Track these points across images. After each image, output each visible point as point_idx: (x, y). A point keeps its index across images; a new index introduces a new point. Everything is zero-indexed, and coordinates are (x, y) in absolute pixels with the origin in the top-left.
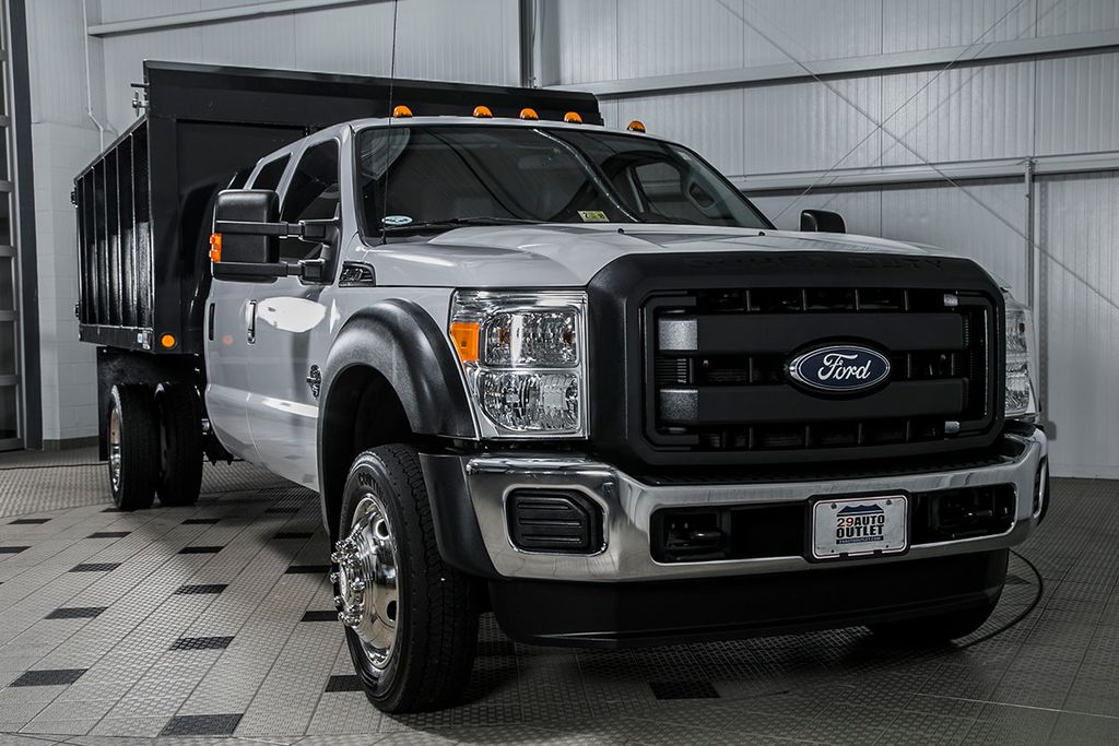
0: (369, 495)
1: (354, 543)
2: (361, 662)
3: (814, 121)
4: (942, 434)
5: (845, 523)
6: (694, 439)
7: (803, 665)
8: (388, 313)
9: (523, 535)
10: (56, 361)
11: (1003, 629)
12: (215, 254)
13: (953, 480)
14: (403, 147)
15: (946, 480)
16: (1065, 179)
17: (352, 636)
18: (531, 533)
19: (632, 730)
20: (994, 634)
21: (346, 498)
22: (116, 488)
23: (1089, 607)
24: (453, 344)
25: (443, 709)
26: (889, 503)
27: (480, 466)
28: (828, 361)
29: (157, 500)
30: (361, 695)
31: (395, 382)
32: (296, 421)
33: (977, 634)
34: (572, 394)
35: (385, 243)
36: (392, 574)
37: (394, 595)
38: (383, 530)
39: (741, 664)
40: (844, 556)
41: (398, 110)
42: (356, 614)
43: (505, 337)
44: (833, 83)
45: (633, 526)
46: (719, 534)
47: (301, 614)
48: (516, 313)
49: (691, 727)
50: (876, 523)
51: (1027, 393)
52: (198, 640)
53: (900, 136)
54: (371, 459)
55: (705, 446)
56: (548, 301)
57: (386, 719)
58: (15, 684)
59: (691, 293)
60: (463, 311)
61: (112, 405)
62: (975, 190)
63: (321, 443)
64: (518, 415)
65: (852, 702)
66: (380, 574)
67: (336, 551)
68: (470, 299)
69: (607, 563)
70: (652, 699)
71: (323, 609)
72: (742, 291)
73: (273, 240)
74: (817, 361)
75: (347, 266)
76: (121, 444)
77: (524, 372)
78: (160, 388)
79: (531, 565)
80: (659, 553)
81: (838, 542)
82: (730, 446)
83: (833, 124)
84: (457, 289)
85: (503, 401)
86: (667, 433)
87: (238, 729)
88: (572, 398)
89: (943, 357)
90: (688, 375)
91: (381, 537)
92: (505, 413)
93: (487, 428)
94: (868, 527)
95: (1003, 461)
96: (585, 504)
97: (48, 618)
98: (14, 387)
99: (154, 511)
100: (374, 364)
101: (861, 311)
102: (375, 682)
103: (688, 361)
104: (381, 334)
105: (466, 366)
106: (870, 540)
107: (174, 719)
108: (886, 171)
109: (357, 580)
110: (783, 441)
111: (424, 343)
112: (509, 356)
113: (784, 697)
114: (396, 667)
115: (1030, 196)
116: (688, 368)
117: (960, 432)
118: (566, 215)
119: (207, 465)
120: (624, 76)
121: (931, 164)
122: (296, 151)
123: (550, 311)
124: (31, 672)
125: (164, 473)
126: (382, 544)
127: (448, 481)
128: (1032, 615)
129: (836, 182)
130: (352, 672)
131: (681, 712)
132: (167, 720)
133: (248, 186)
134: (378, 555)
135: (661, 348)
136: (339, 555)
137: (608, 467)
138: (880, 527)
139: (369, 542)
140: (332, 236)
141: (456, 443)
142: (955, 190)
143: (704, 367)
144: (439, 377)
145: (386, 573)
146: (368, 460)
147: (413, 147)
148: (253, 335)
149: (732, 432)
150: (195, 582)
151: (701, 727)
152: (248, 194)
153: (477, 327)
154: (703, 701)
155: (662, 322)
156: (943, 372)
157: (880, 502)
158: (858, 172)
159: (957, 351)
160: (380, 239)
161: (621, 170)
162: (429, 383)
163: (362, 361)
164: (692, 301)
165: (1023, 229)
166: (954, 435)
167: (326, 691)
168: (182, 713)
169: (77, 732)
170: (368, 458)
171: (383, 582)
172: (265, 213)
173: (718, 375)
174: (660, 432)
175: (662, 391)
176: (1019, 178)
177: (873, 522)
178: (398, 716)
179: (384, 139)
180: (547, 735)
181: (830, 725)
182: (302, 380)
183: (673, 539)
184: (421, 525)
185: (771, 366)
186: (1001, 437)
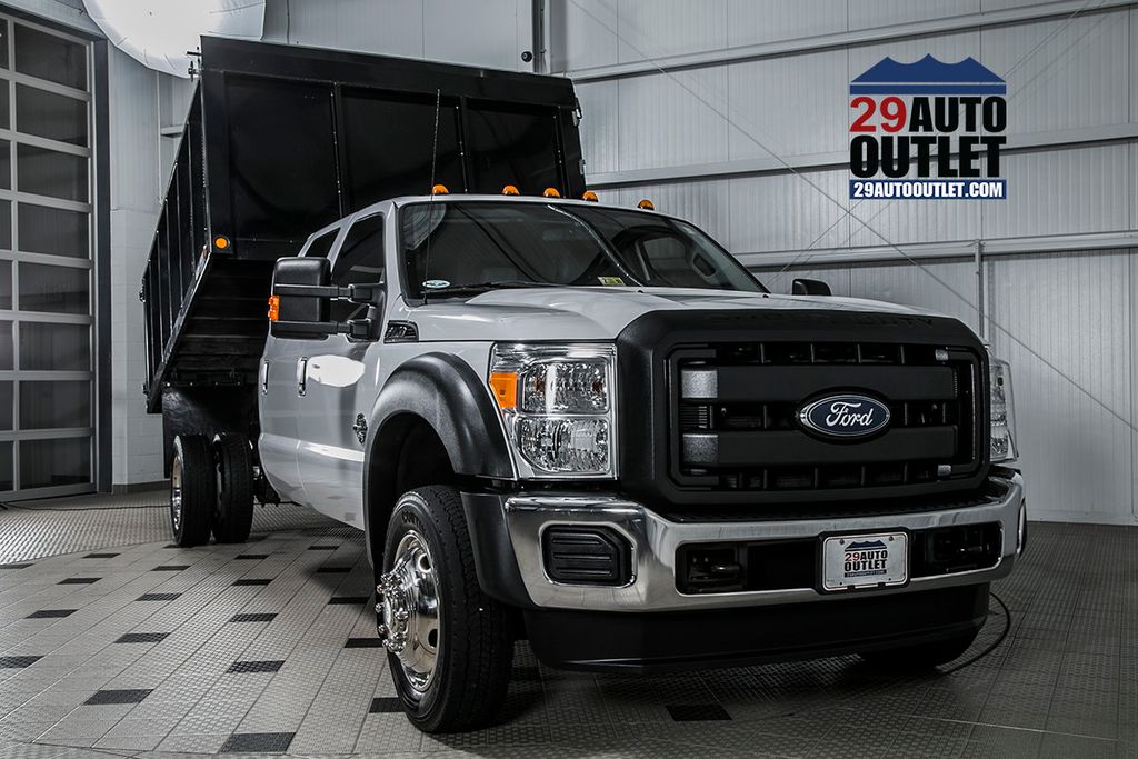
0: (412, 531)
1: (398, 576)
2: (403, 686)
3: (791, 208)
4: (935, 476)
5: (852, 558)
6: (715, 480)
7: (802, 690)
8: (431, 366)
9: (558, 568)
10: (126, 416)
11: (980, 657)
12: (273, 314)
13: (941, 519)
14: (439, 221)
15: (935, 519)
16: (1009, 259)
17: (394, 661)
18: (564, 566)
19: (653, 750)
20: (974, 660)
21: (390, 534)
22: (177, 527)
23: (1054, 637)
24: (492, 391)
25: (478, 729)
26: (891, 539)
27: (517, 504)
28: (835, 408)
29: (212, 538)
30: (402, 716)
31: (438, 429)
32: (343, 465)
33: (959, 661)
34: (602, 438)
35: (426, 304)
36: (434, 604)
37: (436, 624)
38: (425, 563)
39: (748, 688)
40: (851, 588)
41: (435, 189)
42: (400, 641)
43: (541, 386)
44: (807, 175)
45: (658, 561)
46: (737, 568)
47: (344, 641)
48: (550, 363)
49: (708, 748)
50: (880, 558)
51: (1006, 440)
52: (252, 663)
53: (865, 222)
54: (414, 499)
55: (723, 486)
56: (577, 352)
57: (426, 738)
58: (88, 703)
59: (711, 345)
60: (502, 363)
61: (175, 453)
62: (932, 268)
63: (367, 484)
64: (552, 459)
65: (854, 724)
66: (422, 605)
67: (381, 583)
68: (508, 351)
69: (633, 595)
70: (670, 720)
71: (363, 637)
72: (756, 345)
73: (325, 301)
74: (825, 410)
75: (391, 324)
76: (182, 488)
77: (557, 418)
78: (217, 438)
79: (565, 596)
80: (683, 585)
81: (846, 575)
82: (746, 487)
83: (808, 210)
84: (496, 342)
85: (538, 445)
86: (690, 474)
87: (291, 747)
88: (602, 442)
89: (935, 406)
90: (708, 421)
91: (422, 570)
92: (540, 456)
93: (524, 470)
94: (873, 561)
95: (989, 502)
96: (615, 540)
97: (118, 642)
98: (89, 437)
99: (210, 547)
100: (419, 411)
101: (864, 364)
102: (416, 704)
103: (708, 407)
104: (425, 385)
105: (505, 412)
106: (875, 573)
107: (233, 736)
108: (854, 251)
109: (401, 609)
110: (793, 482)
111: (465, 391)
112: (544, 403)
113: (791, 719)
114: (437, 690)
115: (980, 274)
116: (708, 415)
117: (951, 474)
118: (586, 279)
119: (257, 508)
120: (624, 168)
121: (893, 246)
122: (345, 225)
123: (581, 361)
124: (103, 692)
125: (219, 514)
126: (424, 577)
127: (487, 518)
128: (1004, 643)
129: (812, 260)
130: (394, 694)
131: (698, 733)
132: (226, 738)
133: (302, 254)
134: (420, 586)
135: (684, 396)
136: (384, 587)
137: (635, 505)
138: (883, 561)
139: (412, 575)
140: (378, 297)
141: (495, 483)
142: (914, 268)
143: (722, 414)
144: (479, 422)
145: (428, 603)
146: (411, 499)
147: (447, 221)
148: (304, 388)
149: (748, 472)
150: (248, 611)
151: (717, 747)
152: (302, 261)
153: (516, 376)
154: (718, 723)
155: (685, 373)
156: (935, 419)
157: (884, 538)
158: (829, 252)
159: (947, 401)
160: (423, 301)
161: (630, 245)
162: (470, 428)
163: (408, 408)
164: (712, 353)
165: (975, 303)
166: (946, 477)
167: (371, 712)
168: (240, 731)
169: (143, 747)
170: (411, 498)
171: (424, 612)
172: (319, 277)
173: (733, 421)
174: (684, 474)
175: (685, 435)
176: (970, 258)
177: (877, 557)
178: (437, 736)
179: (423, 213)
180: (576, 754)
181: (836, 745)
182: (348, 429)
183: (694, 573)
184: (461, 560)
185: (783, 413)
186: (986, 480)
